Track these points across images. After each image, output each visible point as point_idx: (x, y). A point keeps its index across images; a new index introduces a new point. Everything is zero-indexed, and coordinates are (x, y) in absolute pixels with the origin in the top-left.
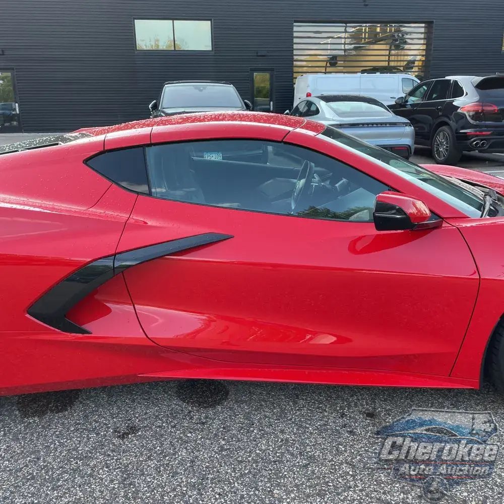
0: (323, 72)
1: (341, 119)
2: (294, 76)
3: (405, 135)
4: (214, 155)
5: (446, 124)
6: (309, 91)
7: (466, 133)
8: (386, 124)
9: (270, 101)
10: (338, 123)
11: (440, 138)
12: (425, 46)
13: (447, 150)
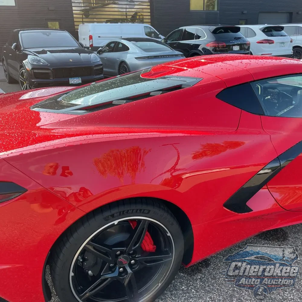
4: (76, 80)
6: (91, 34)
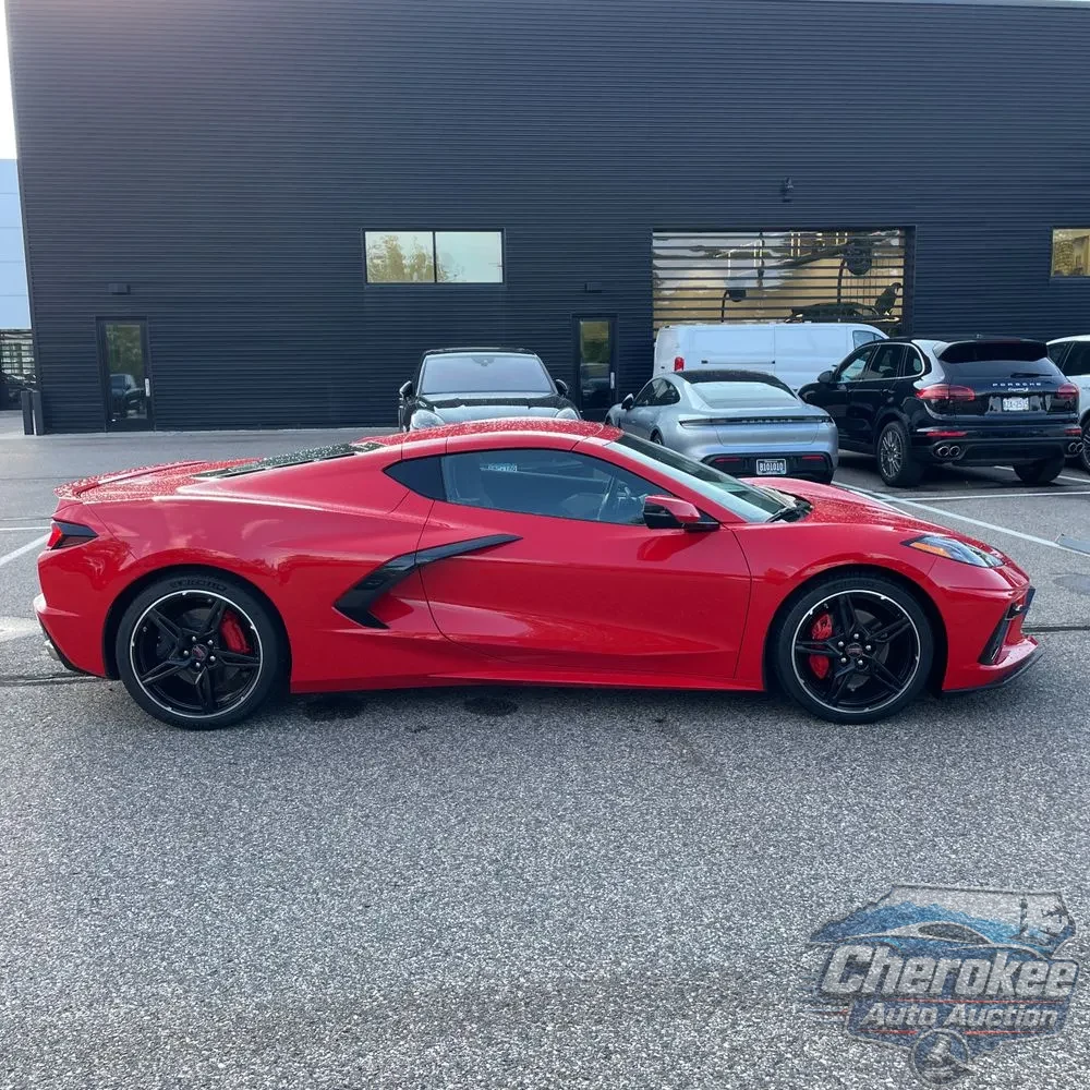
0: (718, 319)
1: (713, 410)
2: (655, 326)
3: (820, 437)
5: (895, 418)
6: (680, 354)
7: (926, 433)
8: (786, 418)
9: (611, 371)
10: (708, 417)
11: (888, 441)
12: (902, 270)
13: (899, 461)
